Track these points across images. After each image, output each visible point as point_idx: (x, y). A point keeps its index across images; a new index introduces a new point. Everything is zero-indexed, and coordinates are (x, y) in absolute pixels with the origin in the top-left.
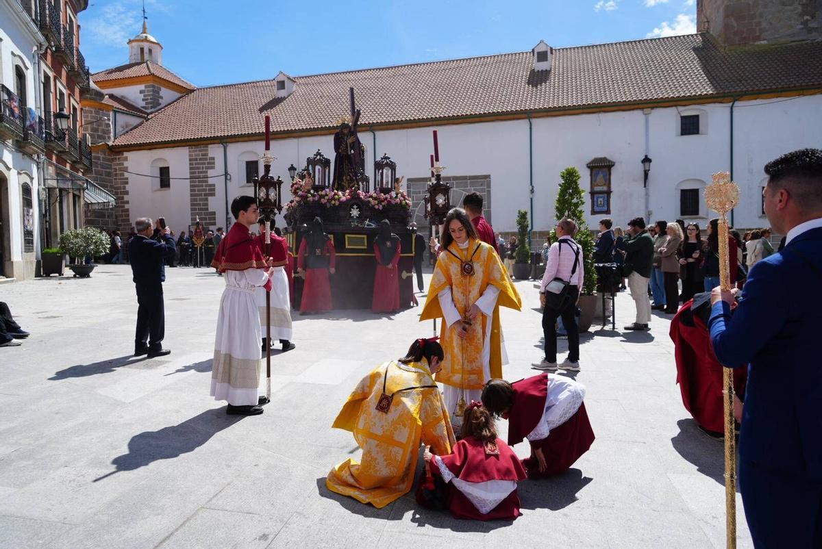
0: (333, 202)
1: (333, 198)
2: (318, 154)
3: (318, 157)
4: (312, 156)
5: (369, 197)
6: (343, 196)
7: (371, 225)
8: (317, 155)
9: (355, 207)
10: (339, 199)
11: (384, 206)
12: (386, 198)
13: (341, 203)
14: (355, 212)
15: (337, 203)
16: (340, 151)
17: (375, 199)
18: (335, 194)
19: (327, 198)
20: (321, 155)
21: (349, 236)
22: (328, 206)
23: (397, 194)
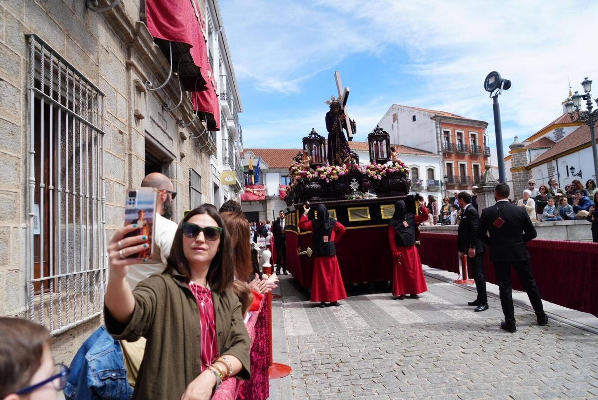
0: (332, 176)
1: (332, 174)
2: (313, 132)
3: (313, 136)
4: (307, 135)
5: (367, 169)
6: (342, 170)
7: (371, 196)
8: (311, 134)
9: (354, 179)
10: (338, 173)
11: (382, 176)
12: (385, 168)
13: (341, 177)
14: (354, 185)
15: (336, 177)
16: (333, 129)
17: (373, 169)
18: (333, 169)
19: (326, 173)
20: (316, 134)
21: (351, 209)
22: (328, 181)
23: (394, 163)
